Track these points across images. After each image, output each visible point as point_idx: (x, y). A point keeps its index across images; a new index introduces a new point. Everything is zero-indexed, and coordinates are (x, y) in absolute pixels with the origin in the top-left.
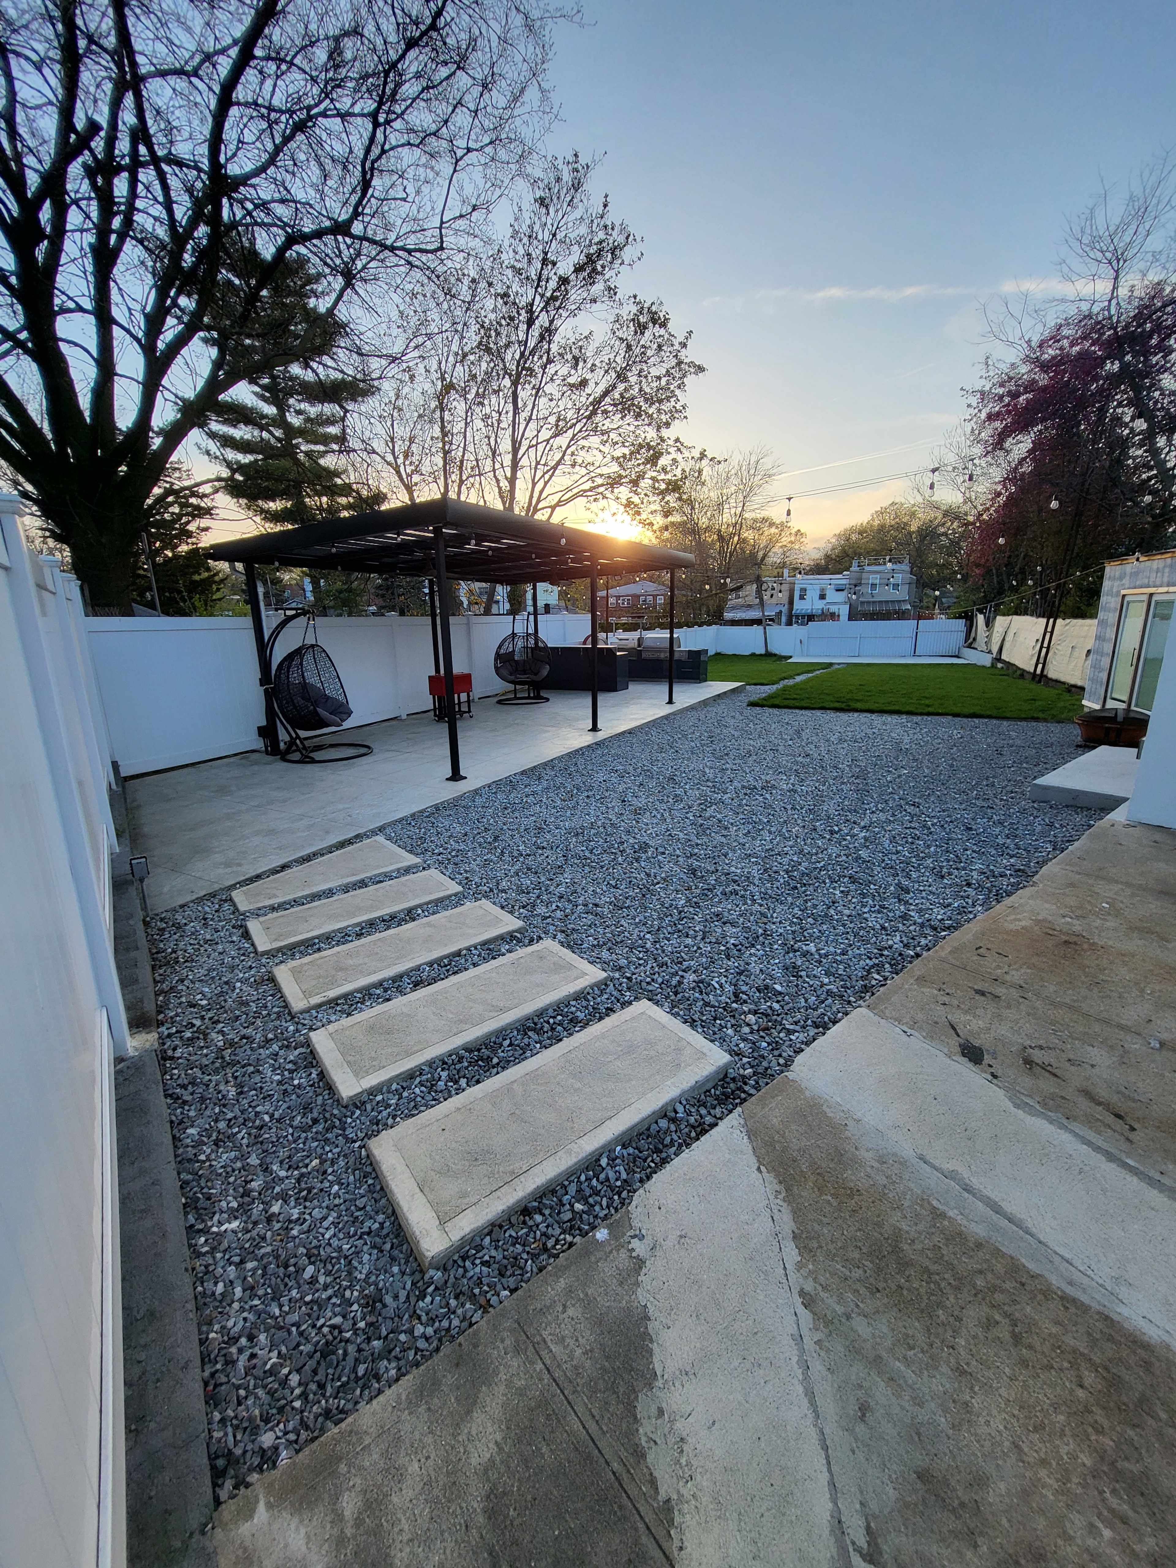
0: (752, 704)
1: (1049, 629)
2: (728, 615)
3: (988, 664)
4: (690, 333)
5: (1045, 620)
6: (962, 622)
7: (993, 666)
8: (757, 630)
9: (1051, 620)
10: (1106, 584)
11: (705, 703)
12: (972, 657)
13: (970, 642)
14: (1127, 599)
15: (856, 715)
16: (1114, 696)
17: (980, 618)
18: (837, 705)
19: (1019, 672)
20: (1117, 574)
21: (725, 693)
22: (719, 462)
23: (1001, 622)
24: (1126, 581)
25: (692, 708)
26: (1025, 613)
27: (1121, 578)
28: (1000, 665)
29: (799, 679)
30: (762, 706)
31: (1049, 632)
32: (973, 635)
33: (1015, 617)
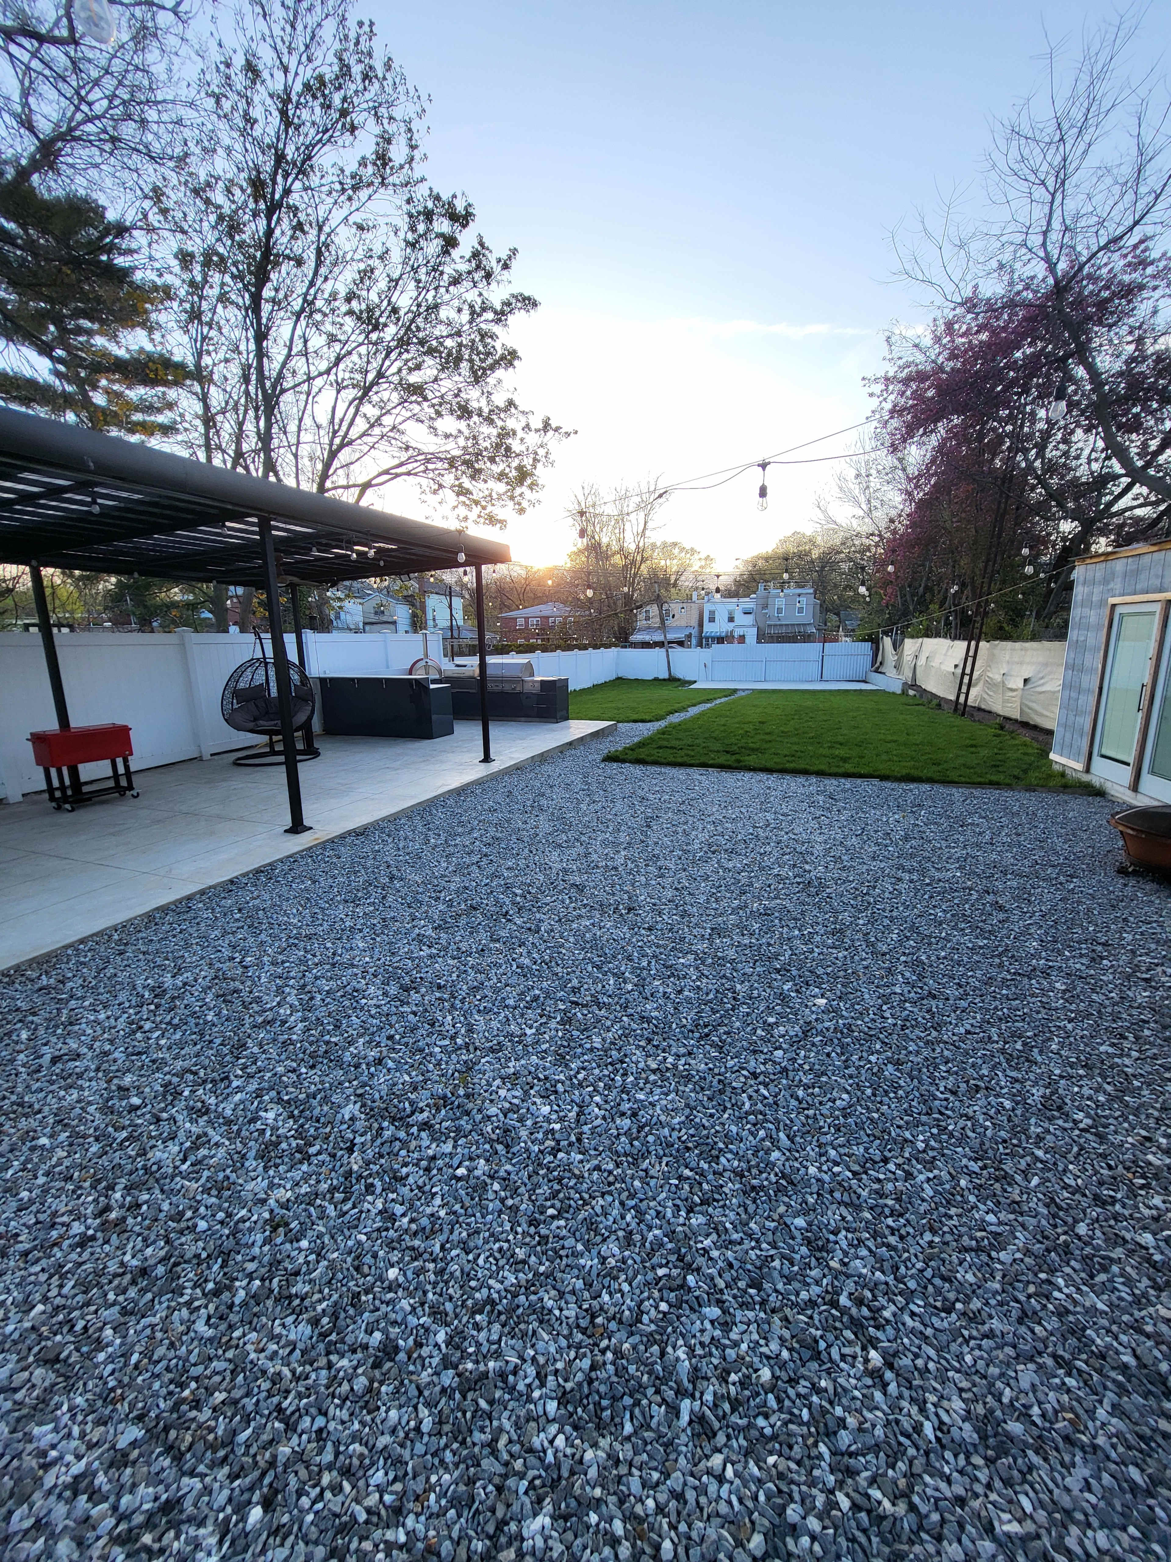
0: (610, 758)
1: (971, 653)
2: (636, 637)
3: (899, 692)
4: (514, 251)
5: (965, 643)
6: (868, 645)
7: (904, 692)
8: (659, 652)
9: (973, 643)
10: (1079, 592)
11: (543, 758)
12: (878, 683)
13: (877, 665)
14: (1119, 610)
15: (748, 775)
16: (1104, 752)
17: (887, 642)
18: (722, 759)
19: (935, 702)
20: (1099, 575)
21: (582, 738)
22: (568, 434)
23: (910, 645)
24: (1117, 585)
25: (518, 768)
26: (938, 635)
27: (1106, 581)
28: (911, 692)
29: (693, 711)
30: (623, 761)
31: (971, 657)
32: (879, 659)
33: (926, 640)
